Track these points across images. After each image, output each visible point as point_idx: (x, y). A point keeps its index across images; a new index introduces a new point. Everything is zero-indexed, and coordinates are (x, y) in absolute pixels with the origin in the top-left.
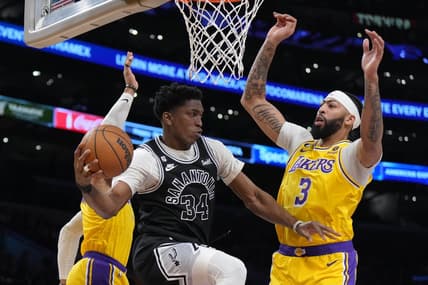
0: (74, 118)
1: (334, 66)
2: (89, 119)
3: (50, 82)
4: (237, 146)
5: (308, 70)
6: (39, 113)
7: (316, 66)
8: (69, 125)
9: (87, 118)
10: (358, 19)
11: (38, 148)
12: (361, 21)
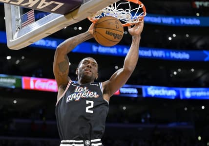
0: (35, 82)
1: (186, 34)
2: (44, 81)
3: (18, 62)
4: (134, 88)
5: (170, 39)
6: (13, 81)
7: (174, 35)
8: (32, 86)
9: (42, 81)
10: (196, 5)
11: (15, 102)
12: (198, 6)
